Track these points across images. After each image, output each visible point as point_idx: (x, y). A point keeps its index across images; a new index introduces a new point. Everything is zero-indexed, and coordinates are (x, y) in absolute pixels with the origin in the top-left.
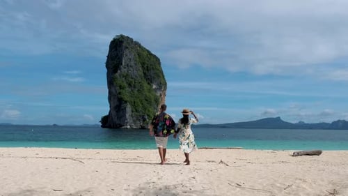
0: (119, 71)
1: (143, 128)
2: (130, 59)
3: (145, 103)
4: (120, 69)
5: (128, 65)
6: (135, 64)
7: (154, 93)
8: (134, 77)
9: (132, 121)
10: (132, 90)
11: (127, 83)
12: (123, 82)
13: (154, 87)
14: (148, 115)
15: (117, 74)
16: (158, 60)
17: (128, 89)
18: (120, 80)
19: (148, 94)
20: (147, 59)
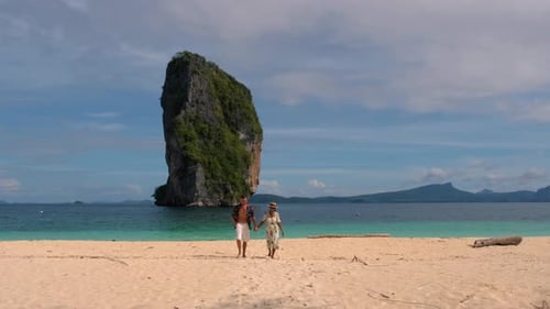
0: (183, 112)
2: (201, 91)
3: (227, 163)
4: (185, 108)
5: (197, 102)
6: (210, 100)
7: (241, 146)
8: (208, 120)
9: (205, 194)
10: (206, 143)
11: (196, 131)
12: (189, 129)
13: (242, 136)
14: (233, 184)
15: (180, 117)
16: (247, 92)
17: (198, 141)
18: (185, 127)
19: (231, 148)
20: (229, 90)
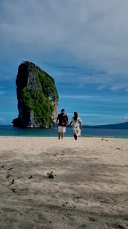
0: (25, 87)
2: (33, 79)
3: (43, 110)
5: (31, 83)
8: (36, 91)
9: (34, 122)
10: (35, 101)
11: (31, 96)
12: (28, 95)
14: (46, 119)
16: (53, 80)
17: (31, 100)
18: (26, 94)
19: (45, 103)
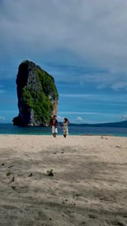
1: (42, 126)
2: (33, 78)
3: (43, 108)
4: (26, 85)
5: (31, 82)
6: (37, 81)
8: (36, 90)
9: (34, 121)
10: (35, 100)
11: (31, 94)
12: (28, 93)
13: (50, 97)
14: (46, 117)
17: (32, 99)
19: (45, 102)
